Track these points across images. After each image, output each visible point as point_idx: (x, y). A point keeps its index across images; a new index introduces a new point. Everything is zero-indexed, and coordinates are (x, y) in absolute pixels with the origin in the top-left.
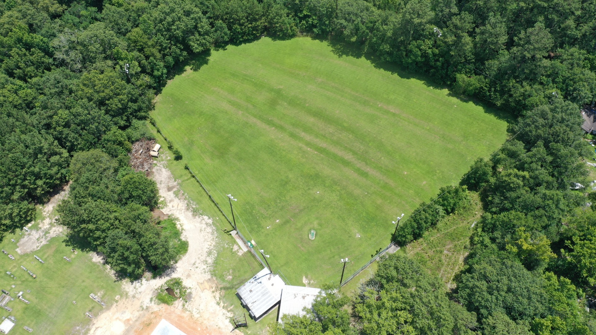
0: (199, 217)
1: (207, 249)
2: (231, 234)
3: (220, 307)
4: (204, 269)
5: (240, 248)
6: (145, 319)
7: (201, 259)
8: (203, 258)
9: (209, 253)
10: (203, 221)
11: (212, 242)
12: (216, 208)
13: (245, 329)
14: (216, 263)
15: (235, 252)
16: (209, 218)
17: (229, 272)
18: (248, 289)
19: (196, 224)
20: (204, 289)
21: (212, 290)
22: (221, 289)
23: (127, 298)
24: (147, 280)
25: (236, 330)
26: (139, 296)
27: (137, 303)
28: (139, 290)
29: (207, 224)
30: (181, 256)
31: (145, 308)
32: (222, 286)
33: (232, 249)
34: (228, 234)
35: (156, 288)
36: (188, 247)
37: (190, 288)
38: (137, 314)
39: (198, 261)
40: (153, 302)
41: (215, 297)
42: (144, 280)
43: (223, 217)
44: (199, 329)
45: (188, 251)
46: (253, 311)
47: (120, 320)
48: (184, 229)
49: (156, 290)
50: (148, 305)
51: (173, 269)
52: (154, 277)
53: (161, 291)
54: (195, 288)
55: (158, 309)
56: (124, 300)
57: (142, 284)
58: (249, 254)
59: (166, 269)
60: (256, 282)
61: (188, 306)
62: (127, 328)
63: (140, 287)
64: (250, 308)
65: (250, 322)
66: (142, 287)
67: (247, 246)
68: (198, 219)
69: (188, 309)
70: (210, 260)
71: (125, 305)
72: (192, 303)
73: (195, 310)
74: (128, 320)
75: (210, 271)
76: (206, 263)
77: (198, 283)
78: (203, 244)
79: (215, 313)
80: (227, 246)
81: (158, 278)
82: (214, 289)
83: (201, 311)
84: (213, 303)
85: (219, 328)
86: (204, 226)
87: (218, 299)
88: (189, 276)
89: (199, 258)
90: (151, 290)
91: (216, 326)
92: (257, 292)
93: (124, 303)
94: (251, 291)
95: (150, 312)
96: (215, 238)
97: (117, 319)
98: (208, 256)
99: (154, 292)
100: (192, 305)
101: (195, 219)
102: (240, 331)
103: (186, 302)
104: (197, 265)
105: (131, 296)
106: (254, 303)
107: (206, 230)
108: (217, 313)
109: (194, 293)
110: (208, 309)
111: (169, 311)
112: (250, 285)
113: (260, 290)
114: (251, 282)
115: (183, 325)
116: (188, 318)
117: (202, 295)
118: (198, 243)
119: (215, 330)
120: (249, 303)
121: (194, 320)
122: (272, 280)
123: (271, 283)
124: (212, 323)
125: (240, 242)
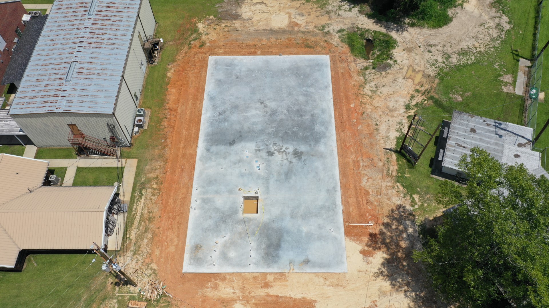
0: (497, 12)
1: (466, 47)
2: (518, 61)
3: (405, 112)
4: (436, 61)
5: (514, 83)
6: (312, 39)
7: (446, 48)
8: (450, 50)
9: (463, 53)
10: (499, 19)
11: (482, 46)
12: (531, 22)
13: (406, 166)
14: (458, 68)
15: (502, 82)
16: (510, 23)
17: (464, 92)
18: (472, 125)
19: (483, 14)
20: (409, 78)
21: (418, 87)
22: (432, 98)
23: (320, 7)
24: (360, 12)
25: (394, 156)
26: (334, 17)
27: (324, 20)
28: (341, 13)
29: (499, 25)
30: (426, 25)
31: (326, 30)
32: (437, 97)
33: (501, 75)
34: (516, 57)
35: (360, 26)
36: (445, 24)
37: (396, 61)
38: (311, 28)
39: (439, 47)
40: (340, 34)
41: (412, 97)
42: (356, 9)
43: (530, 37)
44: (352, 106)
45: (440, 29)
46: (447, 153)
47: (290, 17)
48: (464, 6)
49: (358, 28)
50: (331, 32)
51: (400, 28)
52: (370, 17)
53: (361, 35)
54: (402, 67)
55: (336, 44)
56: (315, 6)
57: (350, 10)
58: (519, 102)
59: (392, 21)
60: (493, 129)
61: (370, 73)
62: (287, 29)
63: (345, 10)
64: (447, 146)
65: (423, 164)
66: (348, 13)
67: (527, 91)
68: (493, 12)
69: (367, 76)
70: (454, 60)
71: (310, 10)
72: (378, 76)
73: (373, 84)
74: (297, 24)
75: (441, 70)
76: (446, 59)
77: (411, 65)
78: (467, 39)
79: (391, 111)
80: (497, 67)
81: (373, 20)
82: (423, 89)
83: (378, 93)
84: (402, 101)
85: (377, 130)
86: (492, 24)
87: (414, 103)
88: (409, 50)
89: (444, 46)
90: (352, 24)
91: (374, 123)
92: (481, 140)
93: (312, 8)
94: (473, 131)
95: (325, 38)
96: (492, 46)
97: (288, 13)
98: (459, 54)
99: (353, 27)
100: (375, 77)
101: (489, 10)
102: (397, 161)
103: (374, 68)
104: (432, 49)
105: (326, 9)
106: (461, 146)
107: (491, 30)
108: (395, 114)
109: (394, 69)
110: (388, 99)
111: (344, 57)
112: (480, 124)
113: (488, 142)
114: (488, 122)
115: (342, 82)
116: (356, 83)
117: (401, 80)
118: (463, 32)
119: (369, 125)
120: (453, 140)
121: (359, 92)
122: (523, 149)
123: (517, 151)
124: (375, 115)
125: (521, 79)
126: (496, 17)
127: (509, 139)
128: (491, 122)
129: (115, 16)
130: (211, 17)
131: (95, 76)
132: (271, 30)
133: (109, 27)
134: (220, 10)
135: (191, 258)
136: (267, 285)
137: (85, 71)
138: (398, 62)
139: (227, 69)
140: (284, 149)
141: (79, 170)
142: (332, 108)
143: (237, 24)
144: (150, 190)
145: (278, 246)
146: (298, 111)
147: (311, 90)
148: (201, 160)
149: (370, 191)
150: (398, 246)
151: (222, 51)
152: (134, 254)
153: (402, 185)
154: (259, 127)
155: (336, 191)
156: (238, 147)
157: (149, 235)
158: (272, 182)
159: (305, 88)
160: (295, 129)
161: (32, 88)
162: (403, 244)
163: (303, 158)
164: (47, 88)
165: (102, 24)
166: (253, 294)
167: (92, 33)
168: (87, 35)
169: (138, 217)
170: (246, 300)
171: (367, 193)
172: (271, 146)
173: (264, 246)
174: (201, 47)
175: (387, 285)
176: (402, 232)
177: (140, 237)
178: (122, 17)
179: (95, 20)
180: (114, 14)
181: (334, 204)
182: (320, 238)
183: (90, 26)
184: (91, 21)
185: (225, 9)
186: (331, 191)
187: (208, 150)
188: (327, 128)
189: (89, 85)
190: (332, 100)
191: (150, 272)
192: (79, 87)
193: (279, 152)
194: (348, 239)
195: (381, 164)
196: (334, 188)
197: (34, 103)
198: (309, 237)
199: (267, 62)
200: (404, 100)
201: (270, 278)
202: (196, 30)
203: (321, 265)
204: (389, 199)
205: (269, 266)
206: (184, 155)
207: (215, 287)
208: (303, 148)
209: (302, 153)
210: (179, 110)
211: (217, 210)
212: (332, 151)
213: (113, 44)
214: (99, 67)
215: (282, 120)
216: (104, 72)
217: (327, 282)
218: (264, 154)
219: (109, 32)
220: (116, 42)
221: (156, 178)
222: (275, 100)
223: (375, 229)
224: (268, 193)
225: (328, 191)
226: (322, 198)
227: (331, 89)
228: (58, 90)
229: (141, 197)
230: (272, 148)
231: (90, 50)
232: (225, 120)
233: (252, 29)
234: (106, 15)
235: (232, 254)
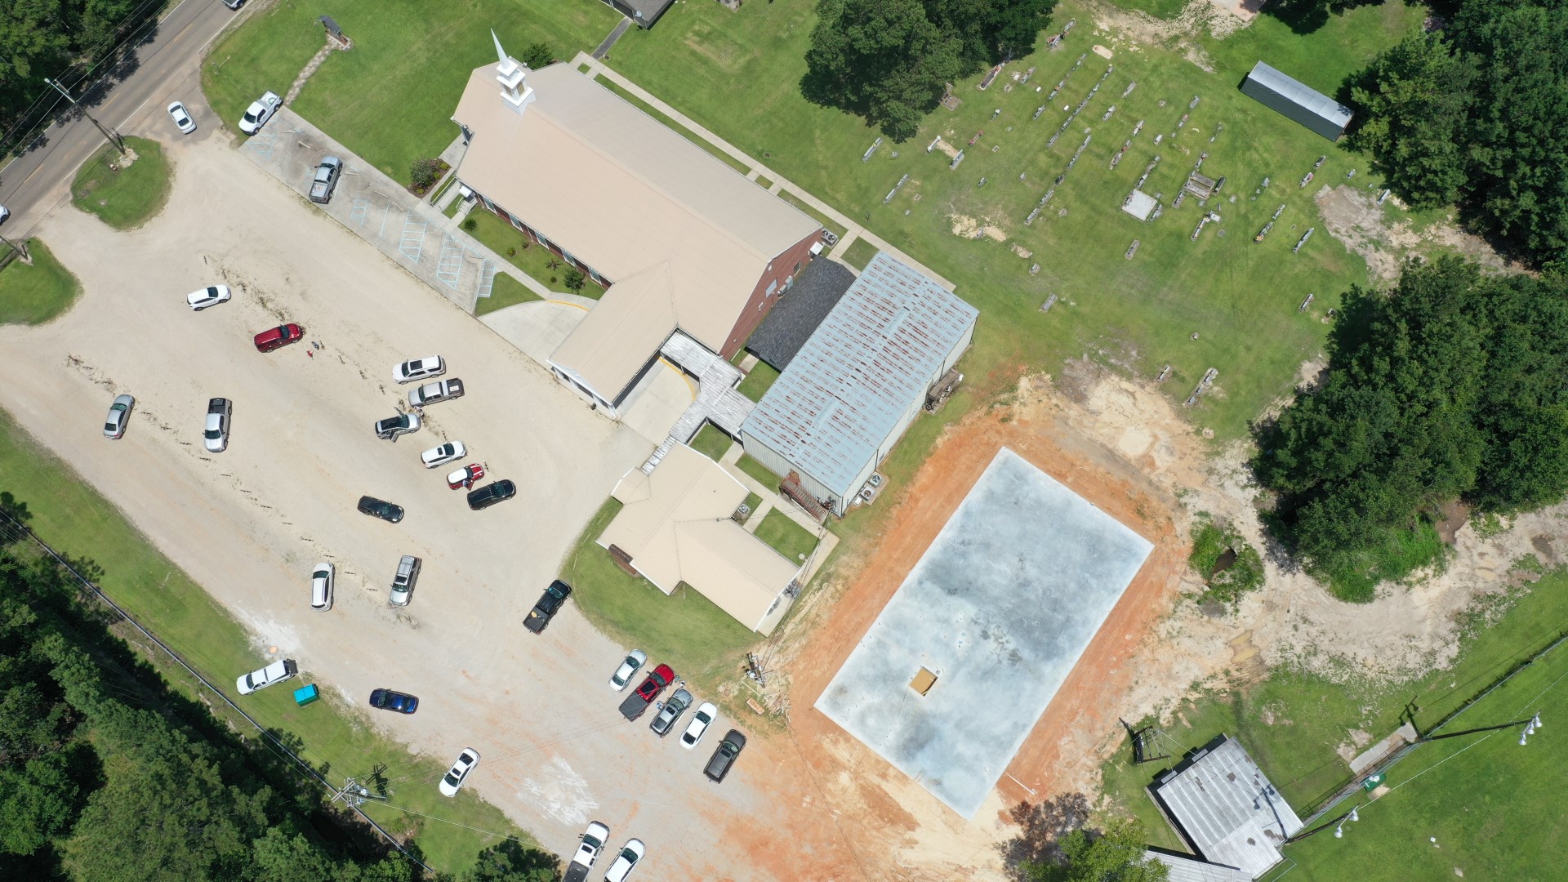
0: (1453, 631)
1: (1351, 655)
2: (1403, 724)
3: (1185, 690)
4: (1292, 647)
5: (1361, 751)
6: (1154, 504)
7: (1322, 638)
8: (1324, 644)
9: (1339, 662)
10: (1442, 643)
11: (1375, 669)
12: (1486, 680)
13: (1127, 756)
14: (1311, 680)
15: (1348, 736)
16: (1452, 661)
17: (1285, 716)
18: (1237, 769)
19: (1428, 622)
20: (1233, 647)
21: (1232, 669)
22: (1237, 694)
23: (1207, 454)
24: (1255, 500)
25: (1124, 734)
26: (1212, 485)
27: (1194, 481)
28: (1228, 483)
29: (1433, 653)
30: (1329, 585)
31: (1183, 500)
32: (1244, 697)
33: (1357, 727)
34: (1405, 717)
35: (1236, 524)
36: (1355, 601)
37: (1237, 611)
38: (1167, 482)
39: (1314, 631)
40: (1197, 519)
41: (1213, 676)
42: (1255, 492)
43: (1458, 703)
44: (1128, 637)
45: (1343, 603)
46: (1177, 781)
47: (1152, 444)
48: (1413, 590)
49: (1231, 525)
50: (1189, 507)
51: (1287, 566)
52: (1263, 517)
53: (1227, 538)
54: (1238, 624)
55: (1179, 532)
56: (1202, 449)
57: (1244, 487)
58: (1342, 778)
59: (1286, 546)
60: (1257, 793)
61: (1187, 606)
62: (1134, 463)
63: (1237, 484)
64: (1183, 774)
65: (1148, 770)
66: (1238, 490)
67: (1367, 773)
68: (1446, 628)
69: (1180, 608)
70: (1317, 663)
71: (1188, 451)
72: (1195, 617)
73: (1178, 624)
74: (1152, 464)
75: (1285, 665)
76: (1307, 655)
77: (1252, 631)
78: (1366, 645)
79: (1170, 676)
80: (1364, 712)
81: (1262, 527)
82: (1235, 674)
83: (1175, 642)
84: (1196, 673)
85: (1131, 689)
86: (1425, 646)
87: (1208, 686)
88: (1270, 606)
89: (1323, 633)
90: (1228, 512)
91: (1135, 679)
92: (1229, 795)
93: (1193, 449)
94: (1231, 777)
95: (1172, 514)
96: (1389, 677)
97: (1155, 437)
98: (1332, 659)
99: (1225, 520)
100: (1189, 616)
101: (1444, 619)
102: (1122, 744)
103: (1198, 603)
104: (1303, 627)
105: (1212, 464)
106: (1199, 784)
107: (1413, 653)
108: (1171, 684)
109: (1227, 621)
110: (1180, 659)
111: (1174, 559)
112: (1247, 774)
113: (1235, 803)
114: (1259, 780)
115: (1140, 596)
116: (1158, 609)
117: (1219, 643)
118: (1370, 629)
119: (1126, 677)
120: (1197, 772)
121: (1152, 624)
122: (1267, 839)
123: (1258, 836)
124: (1144, 670)
125: (1380, 750)
126: (1443, 639)
127: (1264, 817)
128: (1264, 782)
129: (916, 350)
130: (1048, 377)
131: (848, 433)
132: (1110, 451)
133: (900, 365)
134: (1066, 372)
135: (829, 697)
136: (884, 776)
137: (841, 418)
138: (1240, 614)
139: (1013, 482)
140: (1004, 640)
141: (774, 512)
142: (1100, 624)
143: (1074, 411)
144: (831, 589)
145: (921, 746)
146: (1056, 601)
147: (1093, 582)
148: (905, 590)
149: (1062, 756)
150: (1043, 834)
151: (1024, 447)
152: (779, 652)
153: (1103, 775)
154: (996, 592)
155: (1023, 730)
156: (955, 601)
157: (804, 642)
158: (963, 671)
159: (1087, 575)
160: (1034, 623)
161: (777, 406)
162: (1050, 837)
163: (1018, 666)
164: (793, 418)
165: (895, 355)
166: (865, 775)
167: (876, 363)
168: (870, 363)
169: (803, 613)
170: (856, 776)
171: (1057, 756)
172: (993, 626)
173: (907, 736)
174: (1004, 420)
175: (1000, 861)
176: (1059, 824)
177: (795, 637)
178: (923, 355)
179: (891, 343)
180: (916, 345)
181: (1011, 743)
182: (969, 769)
183: (880, 350)
184: (885, 343)
185: (1074, 375)
186: (1017, 727)
187: (920, 583)
188: (1072, 648)
189: (837, 442)
190: (1107, 614)
191: (784, 682)
192: (825, 439)
193: (996, 640)
194: (996, 790)
195: (1100, 734)
196: (1024, 726)
197: (771, 430)
198: (959, 760)
199: (1069, 503)
200: (1198, 673)
201: (891, 772)
202: (1013, 388)
203: (949, 796)
204: (1075, 780)
205: (898, 760)
206: (891, 570)
207: (835, 742)
208: (1026, 654)
209: (1020, 659)
210: (921, 504)
211: (886, 663)
212: (1056, 680)
213: (891, 395)
214: (860, 420)
215: (1027, 600)
216: (862, 432)
217: (943, 817)
218: (978, 631)
219: (896, 372)
220: (897, 393)
221: (846, 579)
222: (1039, 567)
223: (1033, 797)
224: (950, 681)
225: (1016, 724)
226: (1003, 727)
227: (1118, 597)
228: (802, 428)
229: (819, 590)
230: (992, 630)
231: (862, 390)
232: (963, 555)
233: (1087, 434)
234: (906, 343)
235: (871, 722)
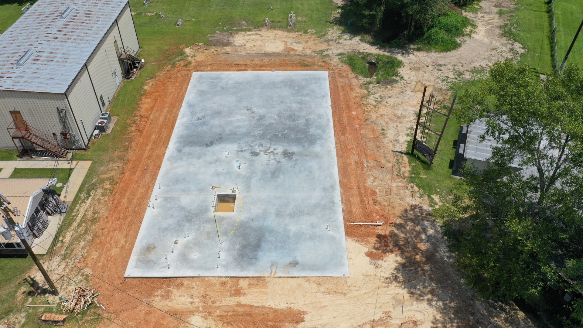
0: (508, 40)
1: (479, 66)
2: (539, 77)
3: (415, 119)
4: (448, 77)
6: (310, 60)
7: (457, 67)
8: (462, 69)
9: (477, 71)
10: (511, 45)
12: (547, 48)
13: (420, 167)
14: (474, 83)
16: (524, 48)
19: (494, 42)
20: (419, 91)
22: (445, 107)
23: (319, 37)
24: (361, 40)
25: (406, 158)
26: (333, 44)
27: (324, 46)
28: (340, 41)
29: (512, 50)
30: (434, 50)
34: (536, 74)
35: (361, 51)
36: (454, 49)
37: (402, 78)
38: (308, 52)
39: (449, 67)
40: (340, 57)
42: (357, 39)
43: (548, 58)
44: (354, 113)
45: (449, 53)
47: (286, 44)
48: (472, 36)
49: (359, 53)
50: (330, 55)
51: (406, 52)
52: (372, 44)
53: (363, 58)
54: (409, 82)
55: (335, 64)
56: (313, 36)
57: (351, 39)
59: (396, 47)
61: (373, 87)
62: (281, 53)
63: (345, 39)
66: (348, 41)
68: (504, 40)
69: (370, 90)
70: (467, 76)
71: (308, 40)
72: (383, 89)
73: (377, 96)
74: (293, 50)
75: (454, 84)
76: (459, 76)
77: (419, 81)
78: (480, 60)
79: (399, 118)
81: (376, 47)
83: (384, 103)
84: (412, 110)
85: (383, 134)
86: (505, 49)
87: (425, 112)
88: (416, 69)
89: (455, 65)
90: (353, 49)
91: (381, 128)
93: (310, 38)
95: (324, 60)
97: (284, 41)
98: (472, 72)
99: (354, 52)
100: (380, 90)
101: (499, 38)
102: (410, 162)
103: (378, 83)
104: (442, 68)
105: (325, 39)
107: (504, 53)
108: (404, 121)
109: (401, 83)
110: (396, 108)
111: (344, 74)
115: (341, 94)
116: (358, 95)
117: (408, 92)
118: (474, 55)
119: (373, 130)
121: (362, 102)
124: (381, 121)
126: (508, 44)
129: (90, 20)
130: (200, 44)
131: (53, 63)
132: (264, 53)
133: (81, 28)
134: (210, 39)
135: (138, 260)
136: (238, 293)
137: (42, 59)
138: (405, 78)
139: (212, 82)
140: (271, 150)
141: (17, 170)
142: (330, 113)
143: (228, 49)
144: (100, 191)
145: (257, 247)
146: (290, 116)
147: (307, 98)
148: (169, 160)
149: (377, 191)
151: (209, 68)
153: (417, 185)
154: (244, 130)
155: (334, 189)
156: (216, 148)
157: (89, 237)
158: (254, 181)
159: (299, 98)
160: (286, 132)
163: (294, 158)
165: (74, 25)
166: (218, 304)
167: (60, 31)
168: (54, 32)
169: (78, 219)
170: (208, 312)
171: (374, 193)
172: (257, 147)
173: (238, 247)
174: (185, 66)
177: (76, 239)
178: (98, 21)
179: (67, 22)
181: (332, 202)
182: (312, 238)
183: (60, 26)
184: (62, 23)
185: (216, 38)
186: (328, 190)
187: (179, 151)
188: (324, 131)
190: (330, 108)
192: (31, 71)
193: (265, 152)
194: (350, 240)
195: (390, 165)
196: (332, 187)
198: (299, 237)
199: (258, 76)
200: (414, 109)
201: (243, 284)
202: (182, 53)
203: (313, 268)
204: (402, 199)
205: (243, 269)
206: (149, 157)
207: (167, 296)
208: (294, 149)
209: (293, 153)
210: (151, 117)
211: (182, 208)
212: (330, 151)
213: (82, 40)
214: (60, 56)
215: (271, 124)
216: (65, 60)
217: (322, 289)
218: (247, 155)
219: (79, 31)
220: (86, 38)
221: (112, 178)
222: (264, 107)
223: (385, 231)
224: (248, 192)
225: (324, 189)
226: (317, 195)
227: (329, 98)
228: (5, 72)
229: (87, 198)
230: (257, 149)
231: (54, 43)
232: (203, 124)
233: (244, 53)
234: (80, 19)
235: (195, 255)
